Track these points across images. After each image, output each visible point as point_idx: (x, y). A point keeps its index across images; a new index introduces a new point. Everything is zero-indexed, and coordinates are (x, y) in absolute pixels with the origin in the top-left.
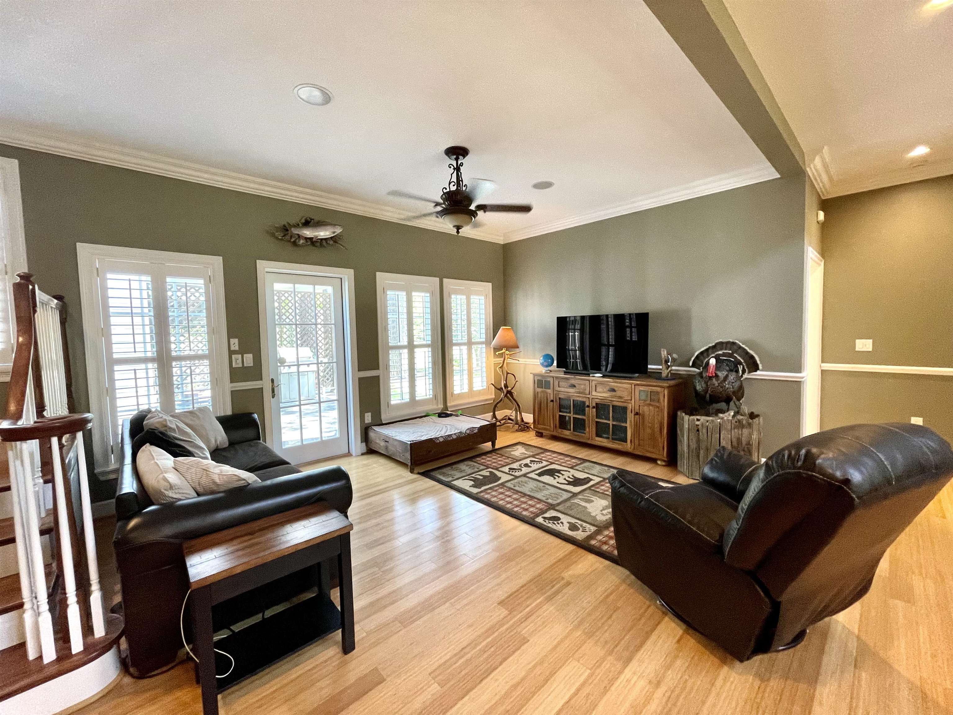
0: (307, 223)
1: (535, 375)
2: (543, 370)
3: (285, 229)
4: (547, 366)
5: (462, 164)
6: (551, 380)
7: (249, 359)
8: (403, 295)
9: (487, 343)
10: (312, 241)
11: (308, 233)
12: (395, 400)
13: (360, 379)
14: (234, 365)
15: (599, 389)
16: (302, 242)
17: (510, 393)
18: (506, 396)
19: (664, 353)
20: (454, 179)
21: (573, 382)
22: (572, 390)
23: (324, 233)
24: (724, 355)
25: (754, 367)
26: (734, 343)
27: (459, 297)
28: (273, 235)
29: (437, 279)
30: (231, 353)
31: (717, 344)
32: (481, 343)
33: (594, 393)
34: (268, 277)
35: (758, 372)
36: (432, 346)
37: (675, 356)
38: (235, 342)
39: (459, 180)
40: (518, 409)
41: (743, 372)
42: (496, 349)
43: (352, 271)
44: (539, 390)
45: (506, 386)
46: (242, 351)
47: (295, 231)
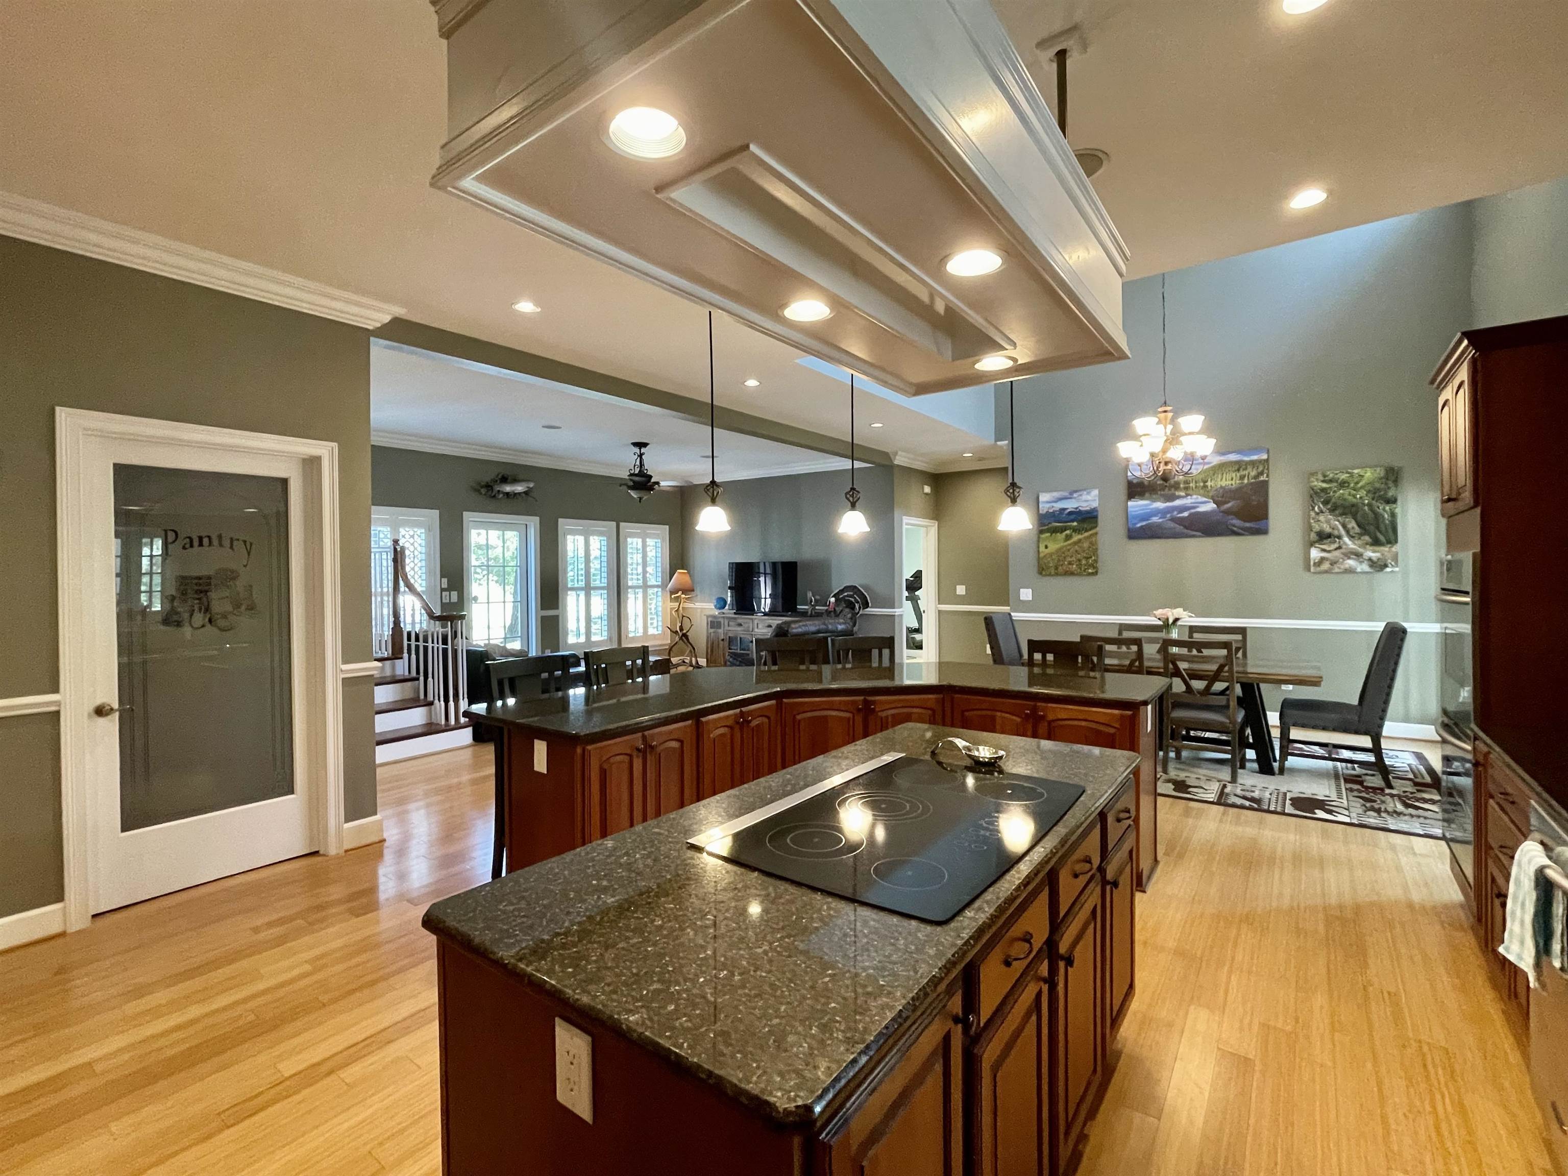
0: (504, 480)
1: (708, 617)
2: (716, 612)
3: (489, 487)
4: (720, 609)
5: (643, 454)
6: (722, 621)
7: (454, 596)
8: (581, 539)
9: (663, 586)
10: (507, 494)
11: (508, 488)
12: (572, 639)
13: (542, 618)
14: (444, 601)
15: (760, 626)
16: (501, 496)
17: (685, 635)
18: (681, 639)
19: (810, 594)
20: (638, 463)
21: (740, 621)
22: (739, 629)
23: (519, 488)
24: (847, 596)
25: (866, 605)
26: (855, 587)
27: (635, 540)
28: (479, 491)
29: (614, 524)
30: (442, 590)
31: (846, 587)
32: (657, 586)
33: (756, 630)
34: (471, 524)
35: (868, 609)
36: (607, 588)
37: (818, 597)
38: (445, 580)
39: (641, 465)
40: (693, 652)
41: (860, 608)
42: (672, 593)
43: (538, 519)
44: (712, 630)
45: (681, 629)
46: (449, 589)
47: (497, 488)
